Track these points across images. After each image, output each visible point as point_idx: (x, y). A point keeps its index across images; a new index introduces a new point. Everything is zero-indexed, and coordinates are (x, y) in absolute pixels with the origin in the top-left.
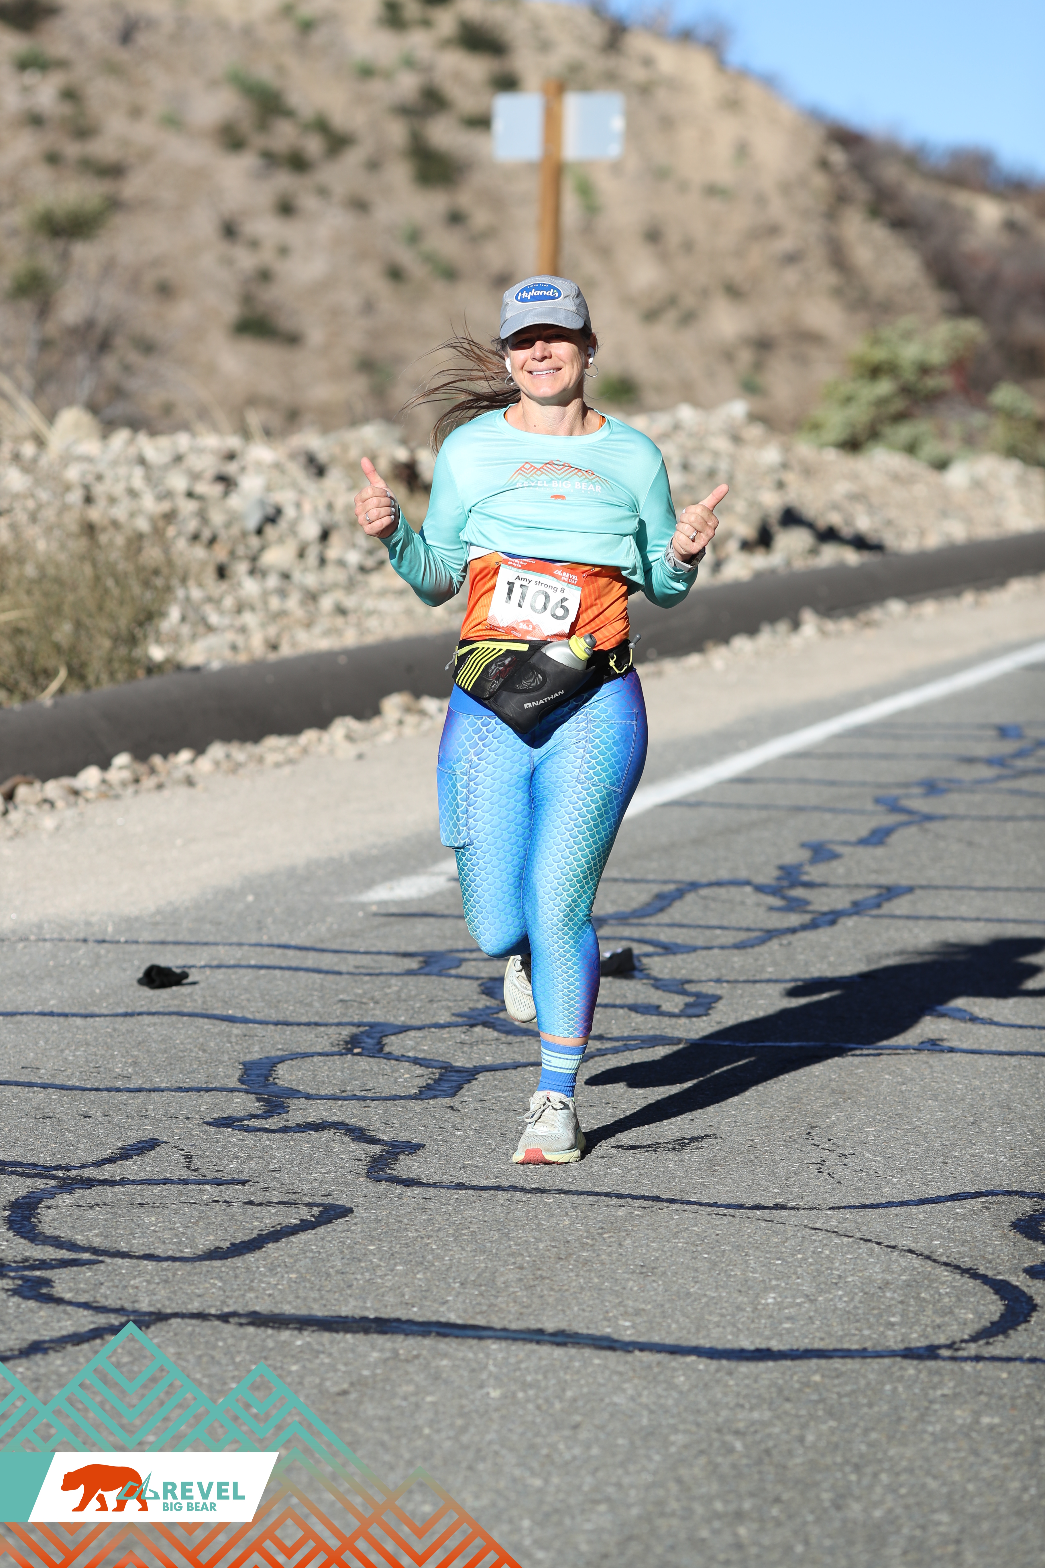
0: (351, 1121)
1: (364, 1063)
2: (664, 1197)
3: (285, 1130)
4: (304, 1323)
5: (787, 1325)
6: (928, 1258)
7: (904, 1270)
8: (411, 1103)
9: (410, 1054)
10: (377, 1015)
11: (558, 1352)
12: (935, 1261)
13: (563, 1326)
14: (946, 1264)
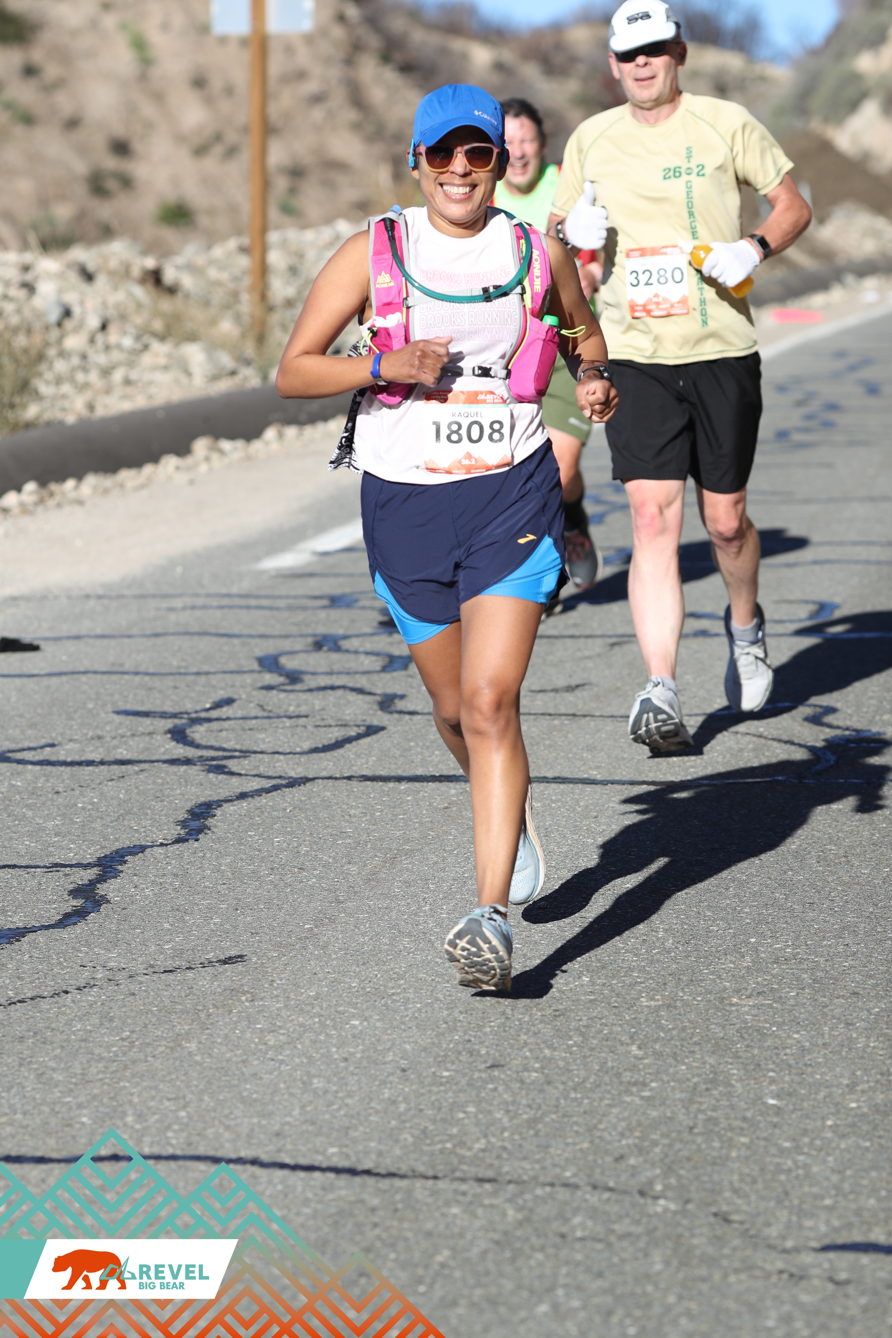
0: (351, 684)
1: (335, 656)
2: (578, 713)
3: (310, 690)
4: (399, 779)
5: (692, 770)
6: (760, 736)
7: (749, 743)
8: (383, 675)
9: (361, 649)
10: (321, 630)
11: (562, 786)
12: (766, 738)
13: (557, 775)
14: (774, 739)
